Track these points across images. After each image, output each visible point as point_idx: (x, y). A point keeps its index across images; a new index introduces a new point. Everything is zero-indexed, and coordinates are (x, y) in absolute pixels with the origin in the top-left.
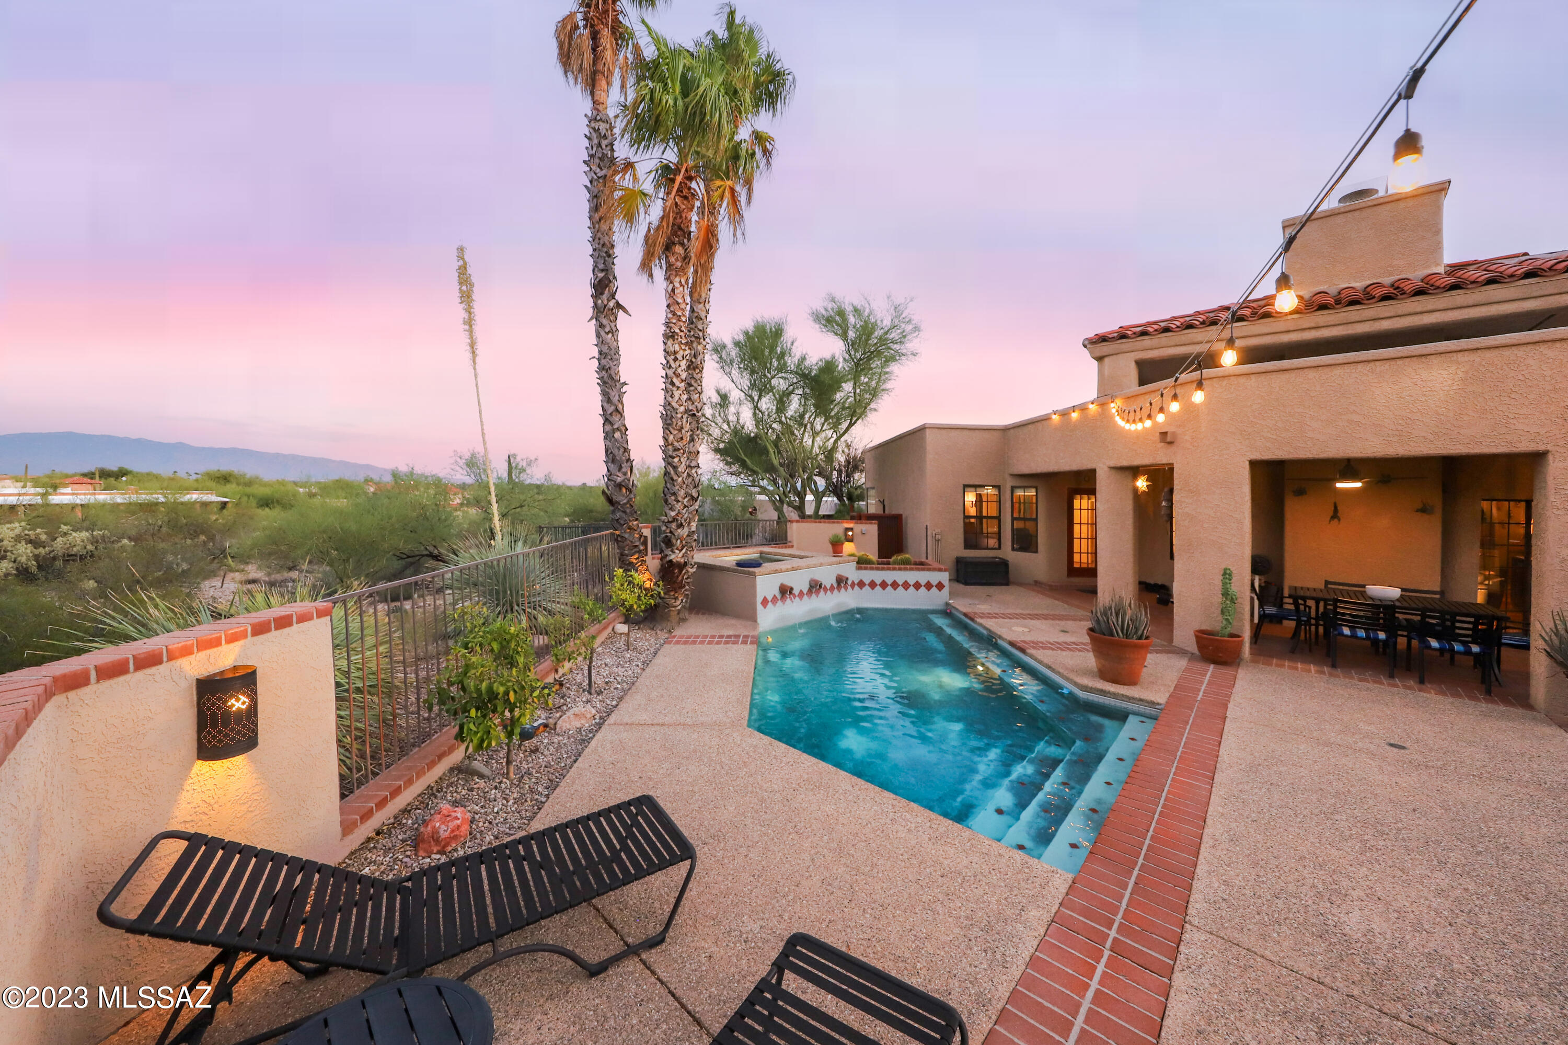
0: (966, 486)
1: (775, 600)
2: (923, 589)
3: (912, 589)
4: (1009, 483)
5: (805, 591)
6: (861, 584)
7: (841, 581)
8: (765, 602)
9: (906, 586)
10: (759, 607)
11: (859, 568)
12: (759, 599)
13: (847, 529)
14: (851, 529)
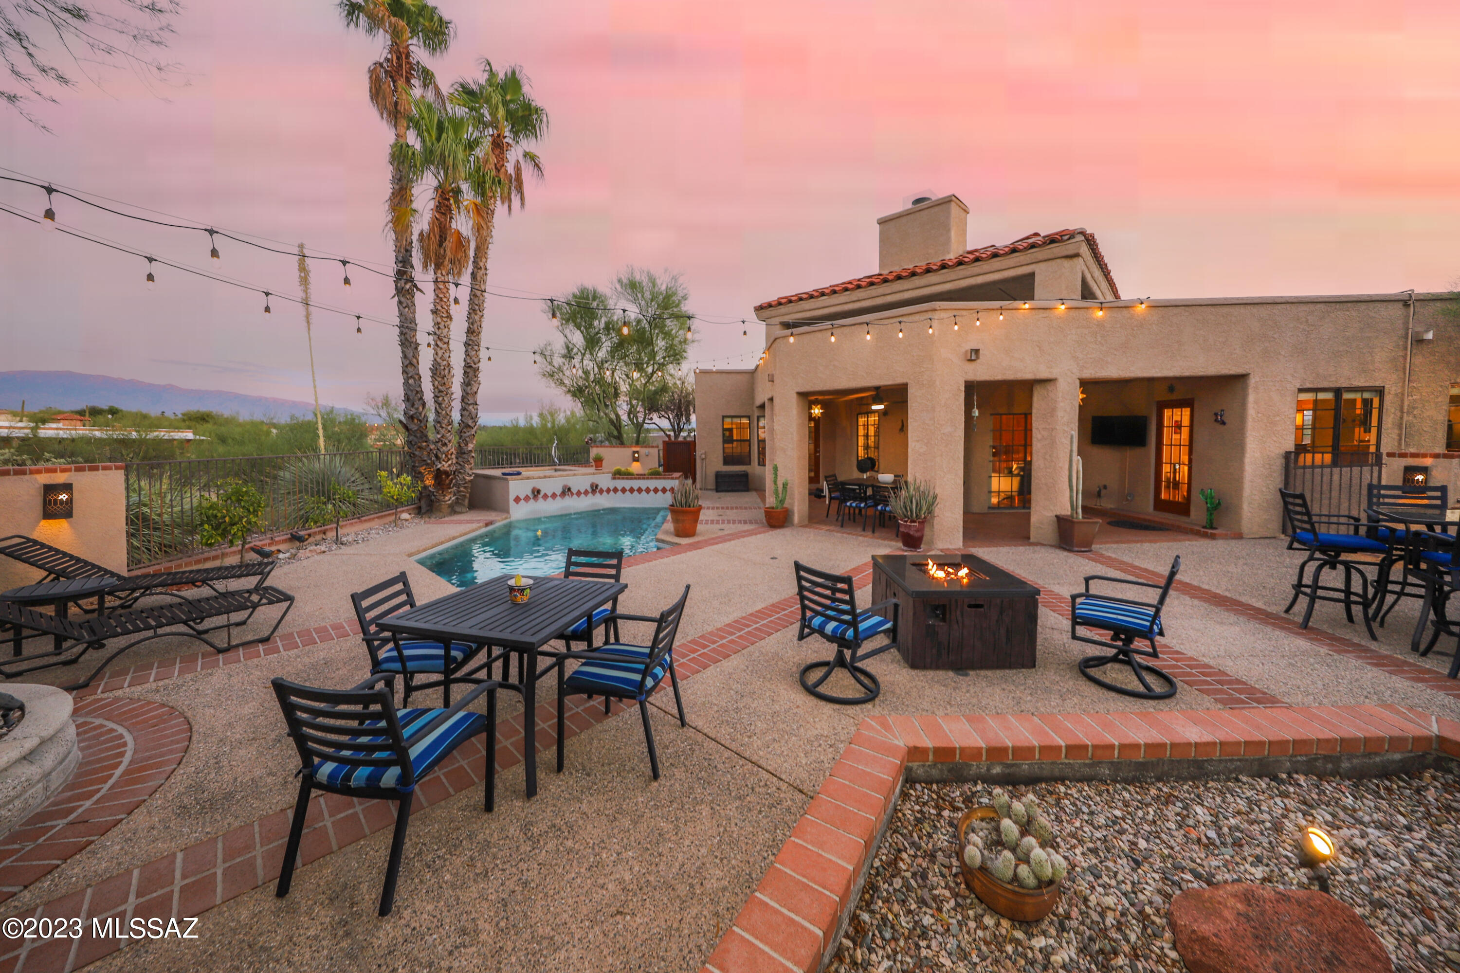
0: (724, 417)
1: (527, 499)
2: (660, 493)
3: (652, 493)
4: (757, 413)
5: (558, 493)
6: (615, 490)
7: (595, 489)
8: (517, 500)
9: (648, 490)
10: (512, 503)
11: (614, 478)
12: (512, 497)
13: (635, 452)
14: (637, 452)
